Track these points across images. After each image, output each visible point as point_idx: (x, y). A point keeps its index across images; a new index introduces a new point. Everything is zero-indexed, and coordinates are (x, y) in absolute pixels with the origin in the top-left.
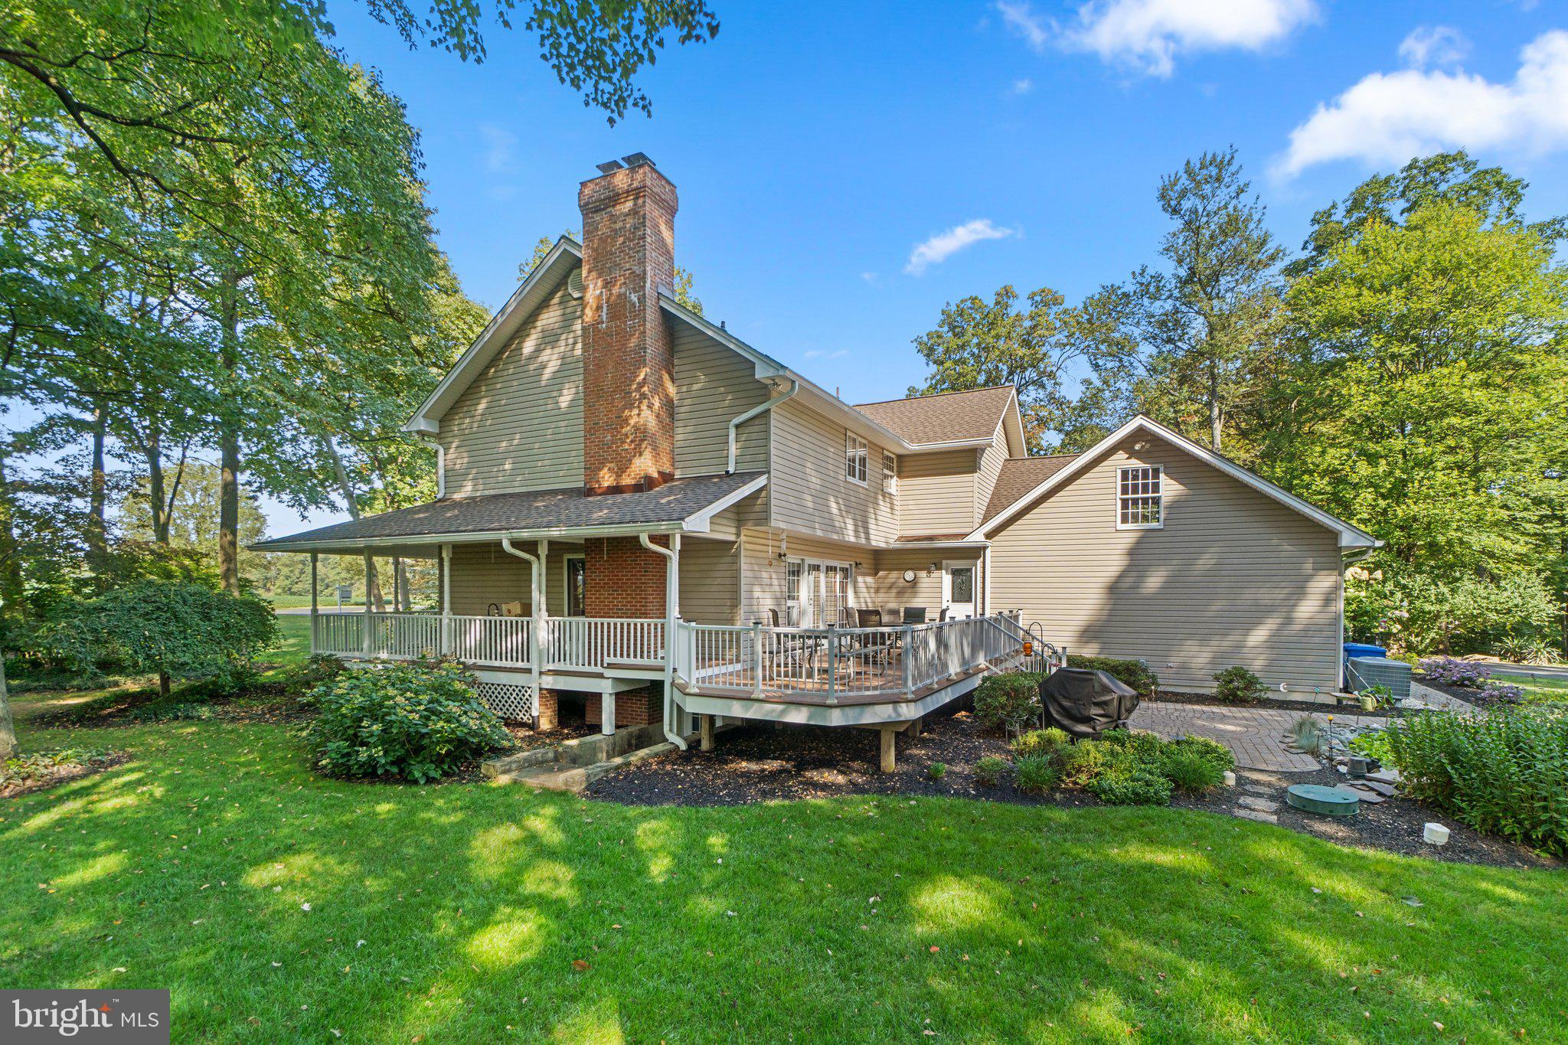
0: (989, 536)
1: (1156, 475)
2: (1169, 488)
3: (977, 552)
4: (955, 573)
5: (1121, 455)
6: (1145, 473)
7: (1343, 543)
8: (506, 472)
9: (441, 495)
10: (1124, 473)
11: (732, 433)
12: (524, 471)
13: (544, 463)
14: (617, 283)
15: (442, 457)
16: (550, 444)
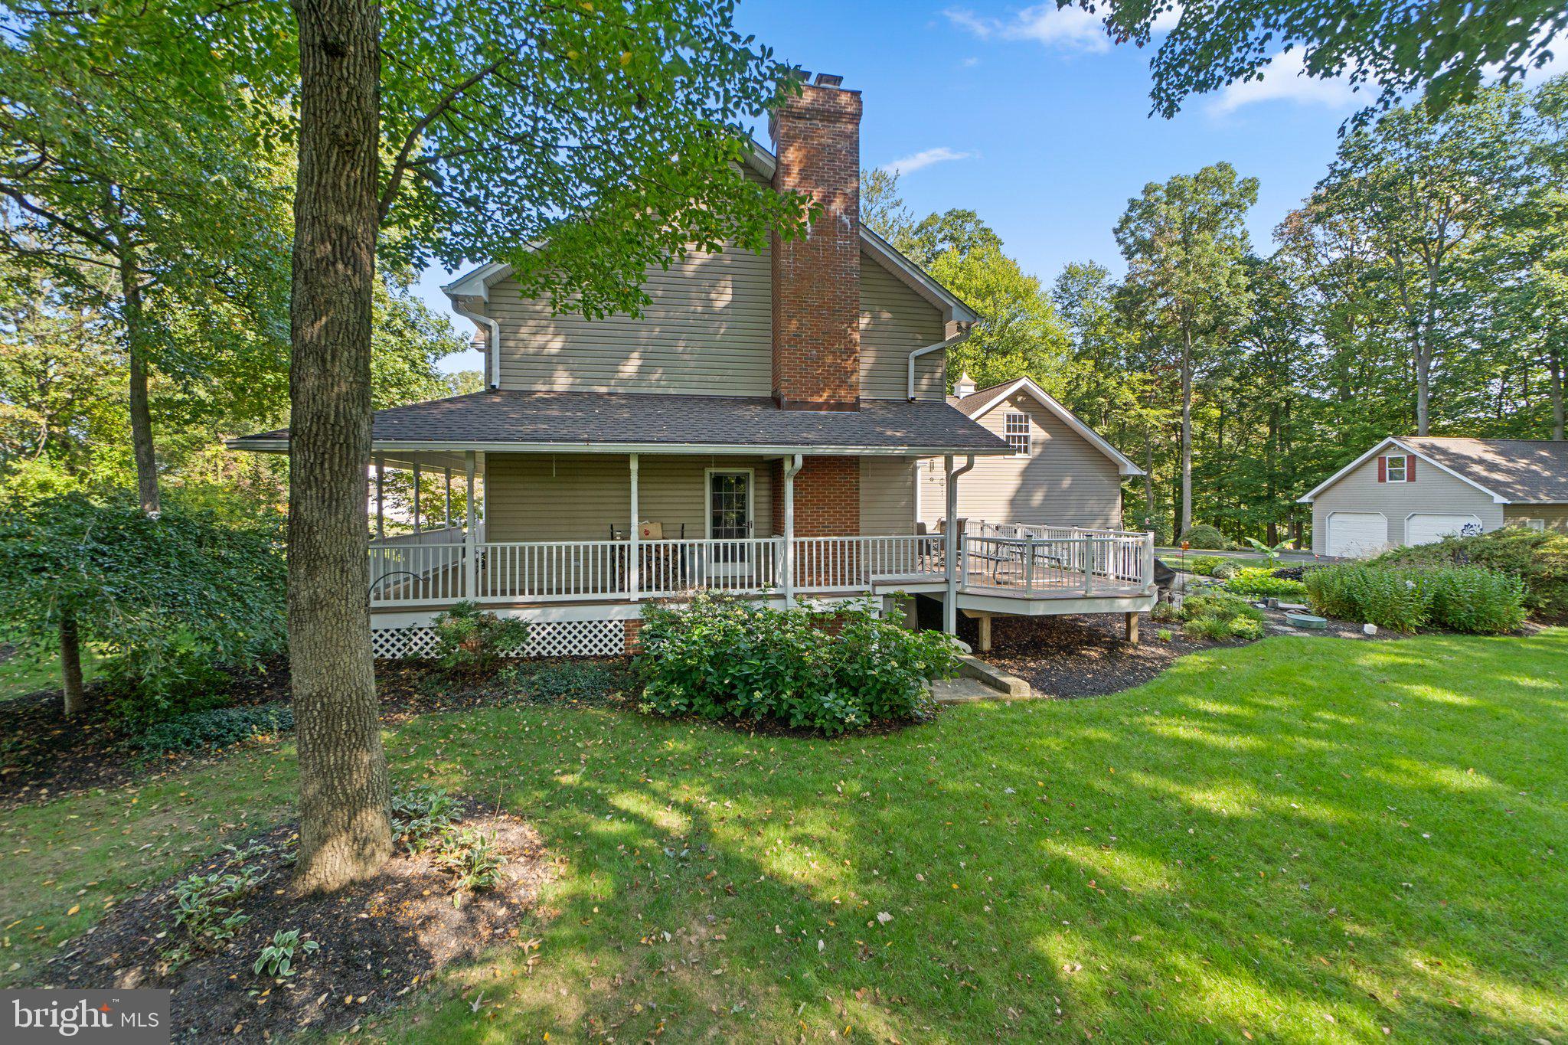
1: (1027, 421)
2: (1037, 432)
5: (1007, 403)
6: (1021, 417)
7: (1123, 472)
8: (630, 367)
9: (496, 382)
10: (1009, 416)
11: (912, 363)
12: (660, 370)
13: (692, 364)
14: (827, 199)
15: (495, 333)
16: (700, 344)
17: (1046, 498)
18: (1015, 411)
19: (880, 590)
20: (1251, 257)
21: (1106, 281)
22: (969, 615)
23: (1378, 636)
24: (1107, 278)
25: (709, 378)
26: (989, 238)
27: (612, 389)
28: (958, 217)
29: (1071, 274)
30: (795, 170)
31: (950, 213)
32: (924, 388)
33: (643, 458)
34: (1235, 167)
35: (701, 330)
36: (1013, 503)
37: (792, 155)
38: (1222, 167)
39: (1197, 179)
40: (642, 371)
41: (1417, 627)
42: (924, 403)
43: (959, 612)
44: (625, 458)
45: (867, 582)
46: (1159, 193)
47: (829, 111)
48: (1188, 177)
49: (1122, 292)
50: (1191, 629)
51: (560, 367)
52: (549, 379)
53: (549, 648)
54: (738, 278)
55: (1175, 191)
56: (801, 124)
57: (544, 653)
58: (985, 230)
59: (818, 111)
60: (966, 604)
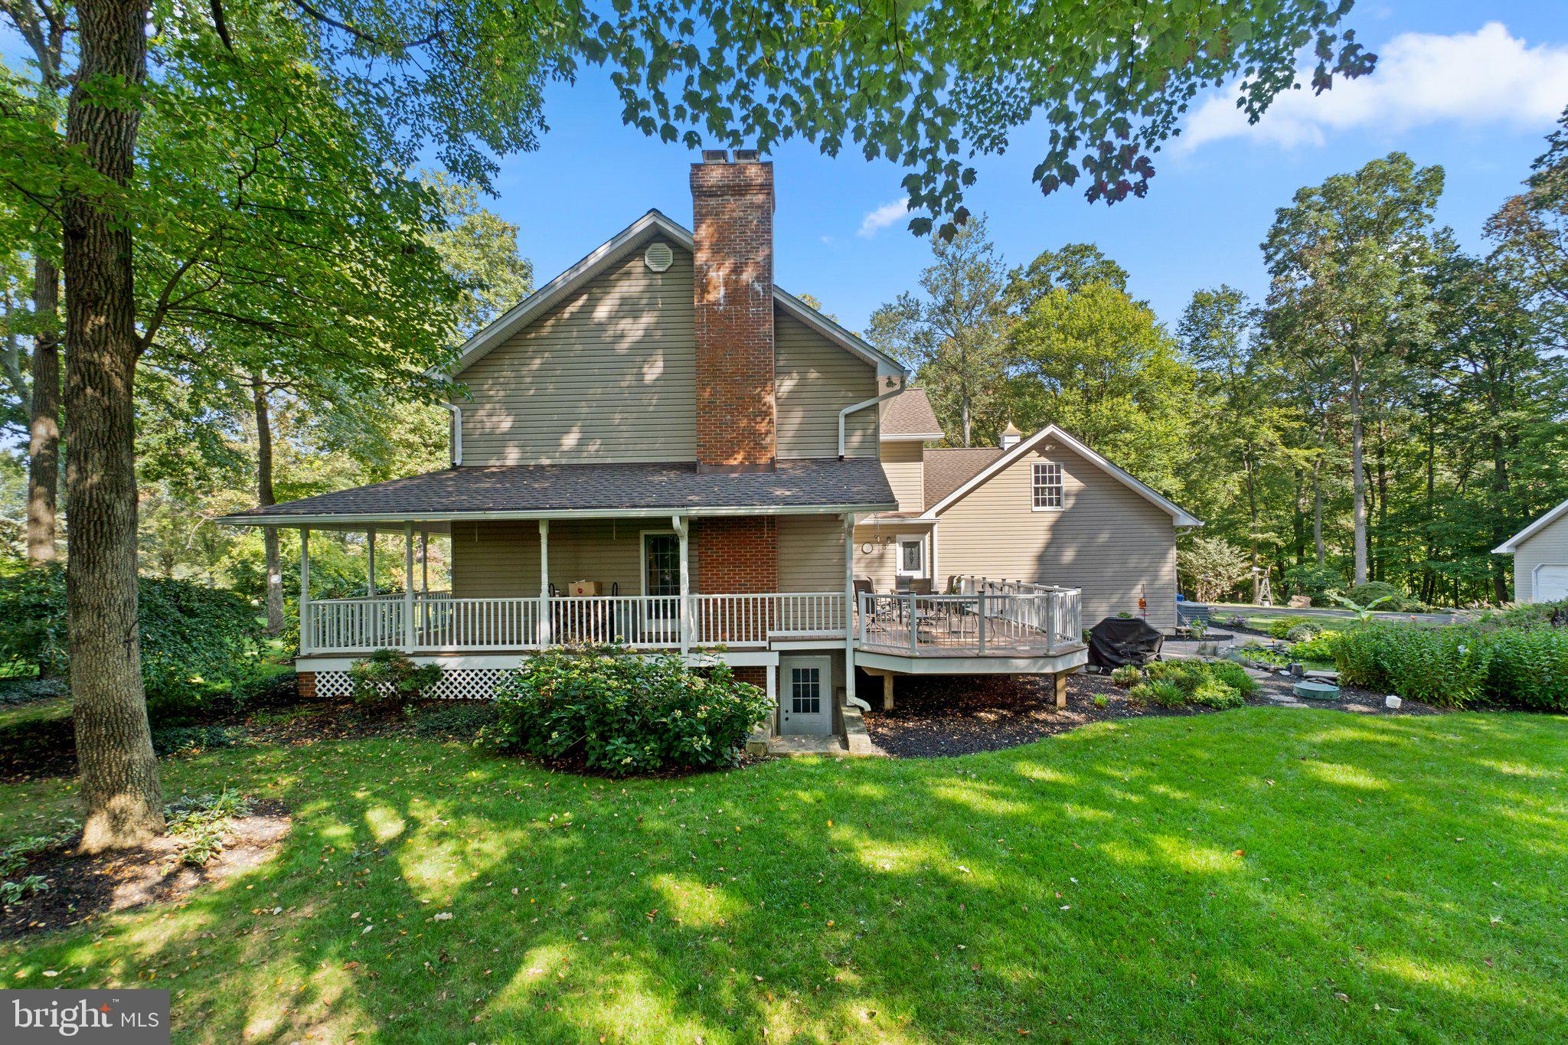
0: (938, 514)
1: (1058, 471)
2: (1070, 482)
3: (928, 528)
4: (906, 545)
5: (1034, 454)
6: (1051, 467)
7: (1176, 523)
8: (570, 440)
9: (458, 462)
10: (1037, 468)
11: (842, 421)
12: (599, 442)
13: (626, 435)
14: (737, 270)
15: (458, 419)
16: (635, 415)
17: (1080, 553)
18: (1044, 461)
19: (775, 646)
20: (1458, 259)
21: (1244, 307)
22: (870, 674)
23: (1401, 711)
24: (1244, 302)
25: (638, 447)
26: (1114, 273)
27: (556, 461)
28: (1074, 253)
29: (1200, 301)
30: (706, 244)
31: (1066, 249)
32: (856, 445)
33: (555, 525)
34: (1412, 157)
35: (637, 402)
36: (1041, 559)
37: (704, 231)
38: (1395, 158)
39: (1359, 175)
40: (582, 443)
41: (1465, 702)
42: (854, 461)
43: (858, 670)
44: (534, 524)
45: (763, 639)
46: (1315, 198)
47: (739, 186)
48: (1346, 178)
49: (1270, 318)
50: (1135, 695)
51: (511, 443)
52: (501, 455)
53: (473, 692)
54: (667, 351)
55: (1332, 192)
56: (713, 202)
57: (469, 696)
58: (1108, 262)
59: (728, 186)
60: (867, 662)
